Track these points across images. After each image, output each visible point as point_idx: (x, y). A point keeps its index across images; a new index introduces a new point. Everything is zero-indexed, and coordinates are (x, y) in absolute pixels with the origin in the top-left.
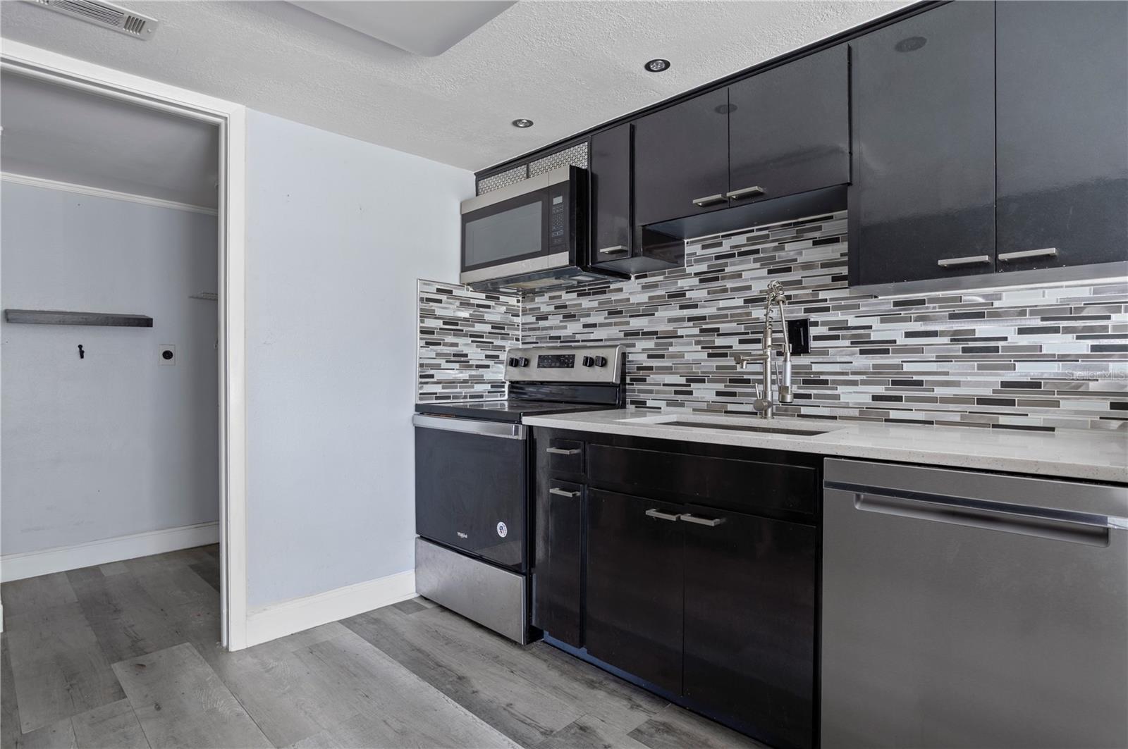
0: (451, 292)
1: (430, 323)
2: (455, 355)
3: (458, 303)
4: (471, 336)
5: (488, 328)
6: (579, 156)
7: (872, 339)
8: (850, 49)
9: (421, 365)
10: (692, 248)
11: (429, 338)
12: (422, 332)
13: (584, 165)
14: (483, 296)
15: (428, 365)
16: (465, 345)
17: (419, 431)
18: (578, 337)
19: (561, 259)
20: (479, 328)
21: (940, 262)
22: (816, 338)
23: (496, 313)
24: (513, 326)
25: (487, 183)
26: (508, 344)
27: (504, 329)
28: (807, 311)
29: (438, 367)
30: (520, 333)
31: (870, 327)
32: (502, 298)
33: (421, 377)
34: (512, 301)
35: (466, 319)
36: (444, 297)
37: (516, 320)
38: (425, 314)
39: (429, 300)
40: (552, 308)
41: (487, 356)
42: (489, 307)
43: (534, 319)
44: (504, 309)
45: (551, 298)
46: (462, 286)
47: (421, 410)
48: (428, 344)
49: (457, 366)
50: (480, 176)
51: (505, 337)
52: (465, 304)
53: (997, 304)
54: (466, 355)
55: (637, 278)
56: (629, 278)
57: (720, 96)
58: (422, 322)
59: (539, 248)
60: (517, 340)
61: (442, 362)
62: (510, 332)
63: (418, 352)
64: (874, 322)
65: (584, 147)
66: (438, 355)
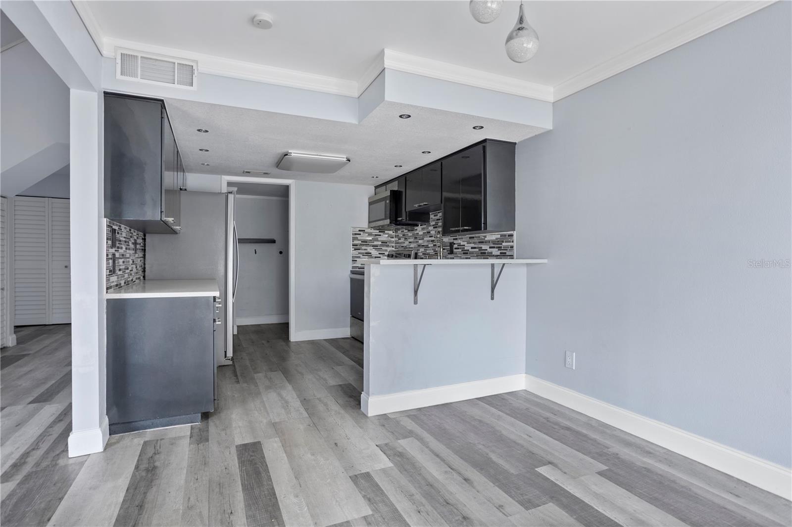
0: (364, 231)
1: (356, 242)
2: (366, 253)
3: (367, 234)
4: (373, 246)
5: (380, 243)
6: (395, 186)
7: (465, 249)
8: (442, 163)
9: (353, 257)
10: (432, 216)
11: (356, 247)
12: (353, 245)
13: (396, 189)
14: (378, 231)
15: (355, 257)
16: (370, 249)
17: (352, 280)
18: (408, 247)
19: (388, 221)
20: (376, 243)
21: (451, 229)
22: (455, 249)
23: (384, 237)
24: (390, 242)
25: (378, 190)
26: (389, 249)
27: (387, 243)
28: (454, 239)
29: (359, 257)
30: (394, 245)
31: (464, 245)
32: (386, 232)
33: (353, 261)
34: (391, 232)
35: (370, 240)
36: (361, 233)
37: (392, 239)
38: (354, 239)
39: (355, 234)
40: (402, 236)
41: (379, 254)
42: (380, 235)
43: (397, 239)
44: (387, 235)
45: (402, 232)
46: (369, 228)
47: (353, 272)
48: (355, 249)
49: (367, 257)
50: (376, 187)
51: (388, 246)
52: (370, 234)
53: (486, 239)
54: (371, 253)
55: (421, 225)
56: (418, 226)
57: (432, 167)
58: (353, 242)
59: (384, 217)
60: (393, 247)
61: (361, 255)
62: (390, 244)
63: (352, 252)
64: (465, 243)
65: (396, 183)
66: (359, 253)
